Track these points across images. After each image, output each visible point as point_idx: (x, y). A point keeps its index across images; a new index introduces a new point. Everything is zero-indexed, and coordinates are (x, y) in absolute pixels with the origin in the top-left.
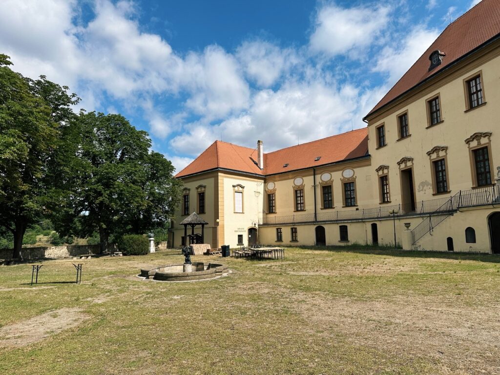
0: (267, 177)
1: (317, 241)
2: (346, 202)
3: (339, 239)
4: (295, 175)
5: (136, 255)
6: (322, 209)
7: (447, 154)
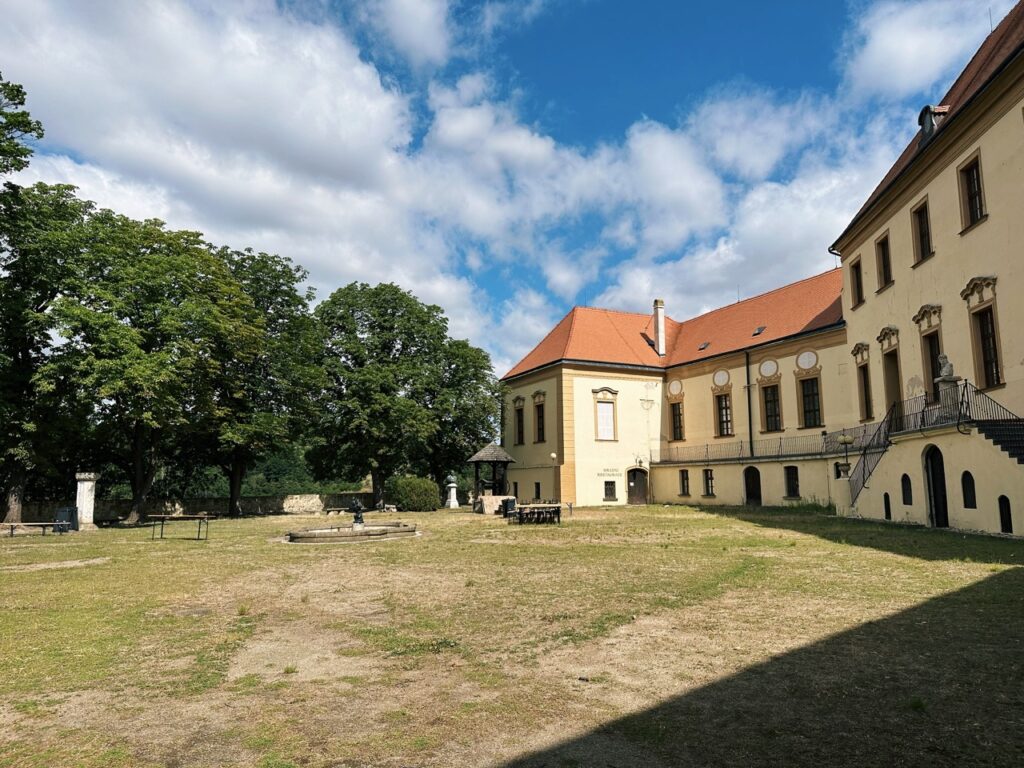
0: (669, 371)
1: (747, 497)
2: (806, 420)
3: (784, 494)
4: (715, 366)
5: (416, 511)
6: (762, 433)
7: (941, 321)
